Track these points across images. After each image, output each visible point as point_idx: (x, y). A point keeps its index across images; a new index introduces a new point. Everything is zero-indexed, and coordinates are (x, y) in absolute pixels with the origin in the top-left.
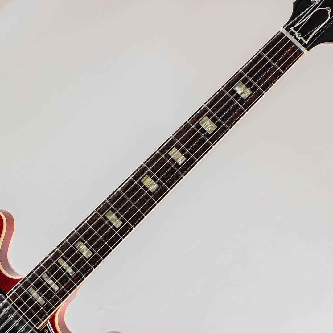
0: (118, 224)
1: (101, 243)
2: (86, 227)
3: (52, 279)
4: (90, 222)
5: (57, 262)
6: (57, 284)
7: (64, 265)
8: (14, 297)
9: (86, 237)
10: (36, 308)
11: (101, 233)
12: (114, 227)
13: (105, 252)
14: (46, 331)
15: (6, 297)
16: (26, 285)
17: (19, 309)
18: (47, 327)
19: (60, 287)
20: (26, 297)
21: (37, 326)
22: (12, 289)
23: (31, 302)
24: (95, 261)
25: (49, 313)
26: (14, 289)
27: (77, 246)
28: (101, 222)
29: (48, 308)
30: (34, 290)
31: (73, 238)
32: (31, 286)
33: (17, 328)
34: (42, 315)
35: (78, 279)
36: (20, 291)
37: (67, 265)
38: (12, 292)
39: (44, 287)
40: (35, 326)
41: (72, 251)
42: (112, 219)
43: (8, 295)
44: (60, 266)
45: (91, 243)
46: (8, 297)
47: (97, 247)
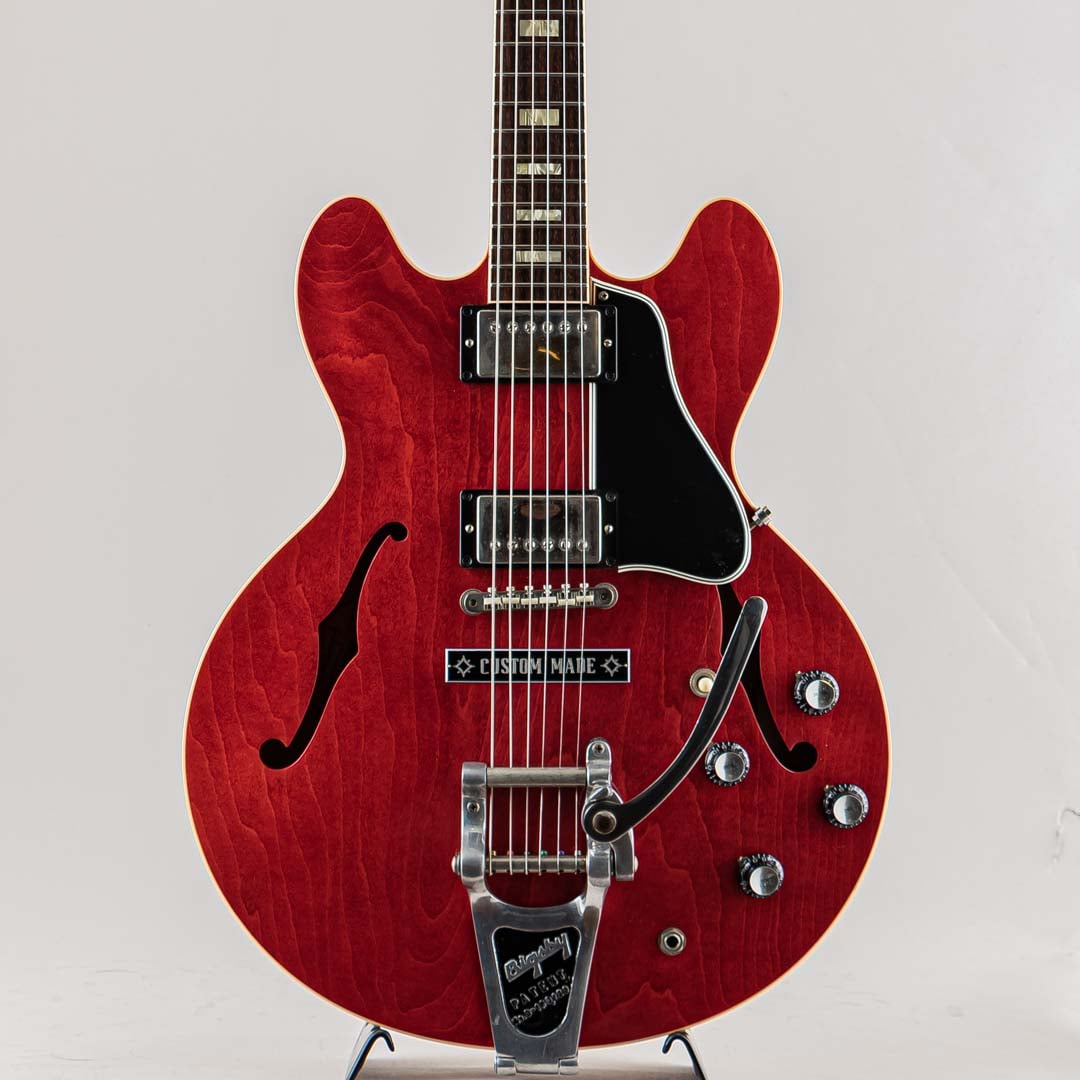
0: (551, 28)
1: (555, 81)
2: (509, 81)
3: (536, 207)
4: (509, 67)
5: (519, 176)
6: (551, 208)
7: (533, 169)
8: (506, 293)
9: (525, 95)
10: (557, 273)
11: (541, 67)
12: (552, 39)
13: (574, 89)
14: (605, 296)
15: (493, 306)
16: (507, 256)
17: (532, 302)
18: (599, 290)
19: (560, 208)
20: (523, 273)
21: (585, 298)
22: (490, 285)
23: (540, 272)
24: (574, 117)
25: (584, 262)
26: (494, 280)
27: (523, 122)
28: (525, 51)
29: (574, 256)
30: (526, 252)
31: (506, 116)
32: (516, 250)
33: (557, 335)
34: (574, 275)
35: (575, 168)
36: (506, 275)
37: (538, 166)
38: (494, 289)
39: (537, 230)
40: (581, 302)
41: (524, 137)
42: (537, 30)
43: (494, 298)
44: (528, 176)
45: (540, 96)
46: (498, 302)
47: (556, 94)
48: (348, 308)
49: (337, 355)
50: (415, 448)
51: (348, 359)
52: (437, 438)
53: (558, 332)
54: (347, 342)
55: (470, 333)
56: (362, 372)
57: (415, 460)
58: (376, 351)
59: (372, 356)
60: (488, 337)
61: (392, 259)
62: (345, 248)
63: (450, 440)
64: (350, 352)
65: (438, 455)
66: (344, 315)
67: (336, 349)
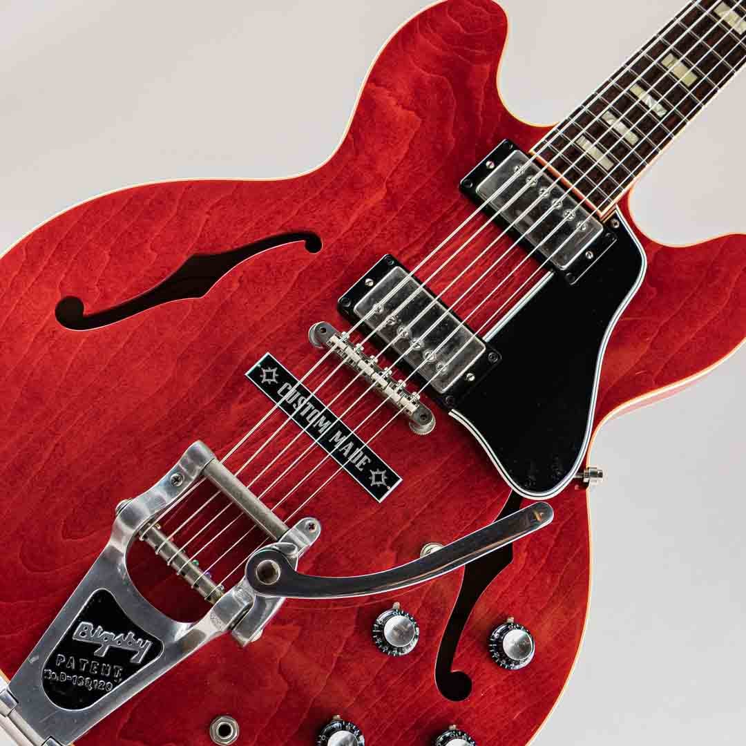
0: (740, 26)
1: (713, 58)
2: (678, 30)
3: (623, 121)
4: (688, 21)
5: (629, 91)
6: (634, 131)
7: (644, 96)
8: (548, 154)
9: (683, 47)
10: (598, 174)
11: (710, 41)
12: (735, 32)
13: (721, 75)
14: (616, 224)
15: (530, 156)
16: (573, 131)
17: (561, 177)
18: (615, 216)
19: (640, 137)
20: (574, 152)
21: (602, 209)
22: (543, 140)
23: (586, 163)
24: (705, 91)
26: (548, 139)
27: (665, 63)
28: (708, 22)
29: (620, 174)
30: (588, 142)
31: (656, 48)
32: (583, 134)
33: (559, 214)
34: (609, 187)
35: (674, 123)
36: (560, 143)
37: (649, 97)
38: (542, 144)
39: (610, 135)
40: (597, 209)
41: (657, 72)
42: (729, 17)
43: (536, 150)
44: (637, 98)
45: (694, 57)
46: (536, 155)
47: (705, 66)
48: (426, 68)
49: (388, 92)
50: (382, 201)
51: (393, 102)
52: (404, 208)
53: (562, 213)
54: (403, 90)
55: (496, 159)
56: (394, 119)
57: (373, 208)
58: (418, 112)
59: (412, 114)
60: (508, 171)
61: (487, 67)
62: (462, 30)
63: (412, 217)
64: (399, 98)
65: (394, 219)
66: (418, 70)
67: (391, 87)
